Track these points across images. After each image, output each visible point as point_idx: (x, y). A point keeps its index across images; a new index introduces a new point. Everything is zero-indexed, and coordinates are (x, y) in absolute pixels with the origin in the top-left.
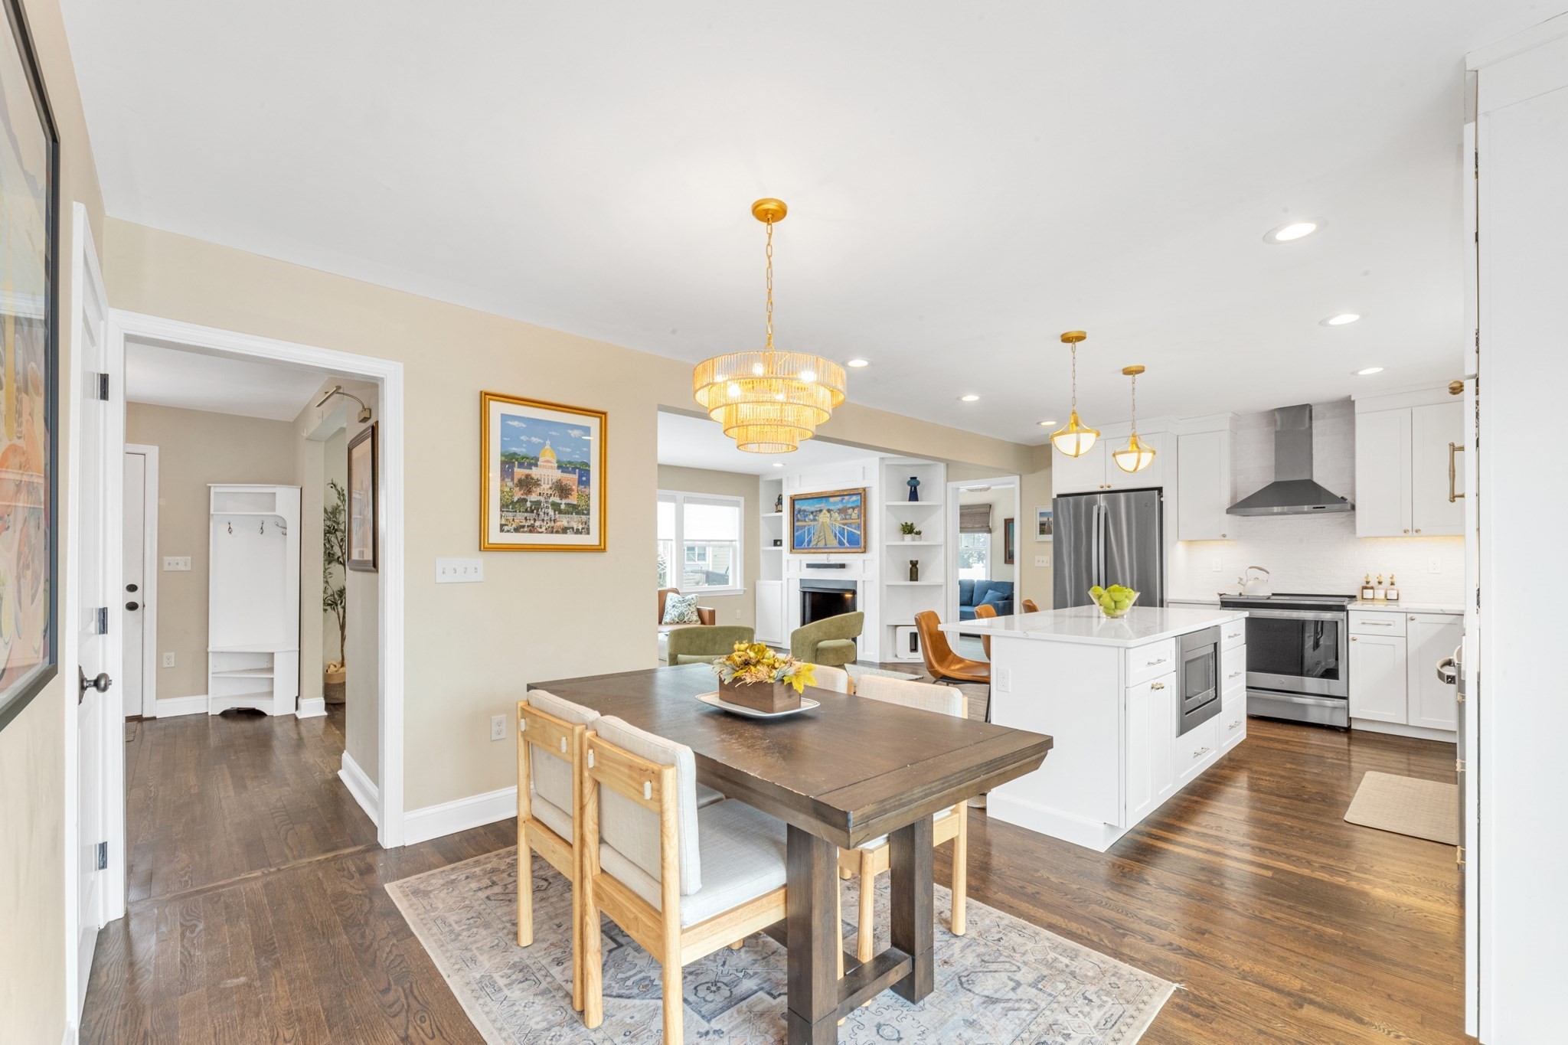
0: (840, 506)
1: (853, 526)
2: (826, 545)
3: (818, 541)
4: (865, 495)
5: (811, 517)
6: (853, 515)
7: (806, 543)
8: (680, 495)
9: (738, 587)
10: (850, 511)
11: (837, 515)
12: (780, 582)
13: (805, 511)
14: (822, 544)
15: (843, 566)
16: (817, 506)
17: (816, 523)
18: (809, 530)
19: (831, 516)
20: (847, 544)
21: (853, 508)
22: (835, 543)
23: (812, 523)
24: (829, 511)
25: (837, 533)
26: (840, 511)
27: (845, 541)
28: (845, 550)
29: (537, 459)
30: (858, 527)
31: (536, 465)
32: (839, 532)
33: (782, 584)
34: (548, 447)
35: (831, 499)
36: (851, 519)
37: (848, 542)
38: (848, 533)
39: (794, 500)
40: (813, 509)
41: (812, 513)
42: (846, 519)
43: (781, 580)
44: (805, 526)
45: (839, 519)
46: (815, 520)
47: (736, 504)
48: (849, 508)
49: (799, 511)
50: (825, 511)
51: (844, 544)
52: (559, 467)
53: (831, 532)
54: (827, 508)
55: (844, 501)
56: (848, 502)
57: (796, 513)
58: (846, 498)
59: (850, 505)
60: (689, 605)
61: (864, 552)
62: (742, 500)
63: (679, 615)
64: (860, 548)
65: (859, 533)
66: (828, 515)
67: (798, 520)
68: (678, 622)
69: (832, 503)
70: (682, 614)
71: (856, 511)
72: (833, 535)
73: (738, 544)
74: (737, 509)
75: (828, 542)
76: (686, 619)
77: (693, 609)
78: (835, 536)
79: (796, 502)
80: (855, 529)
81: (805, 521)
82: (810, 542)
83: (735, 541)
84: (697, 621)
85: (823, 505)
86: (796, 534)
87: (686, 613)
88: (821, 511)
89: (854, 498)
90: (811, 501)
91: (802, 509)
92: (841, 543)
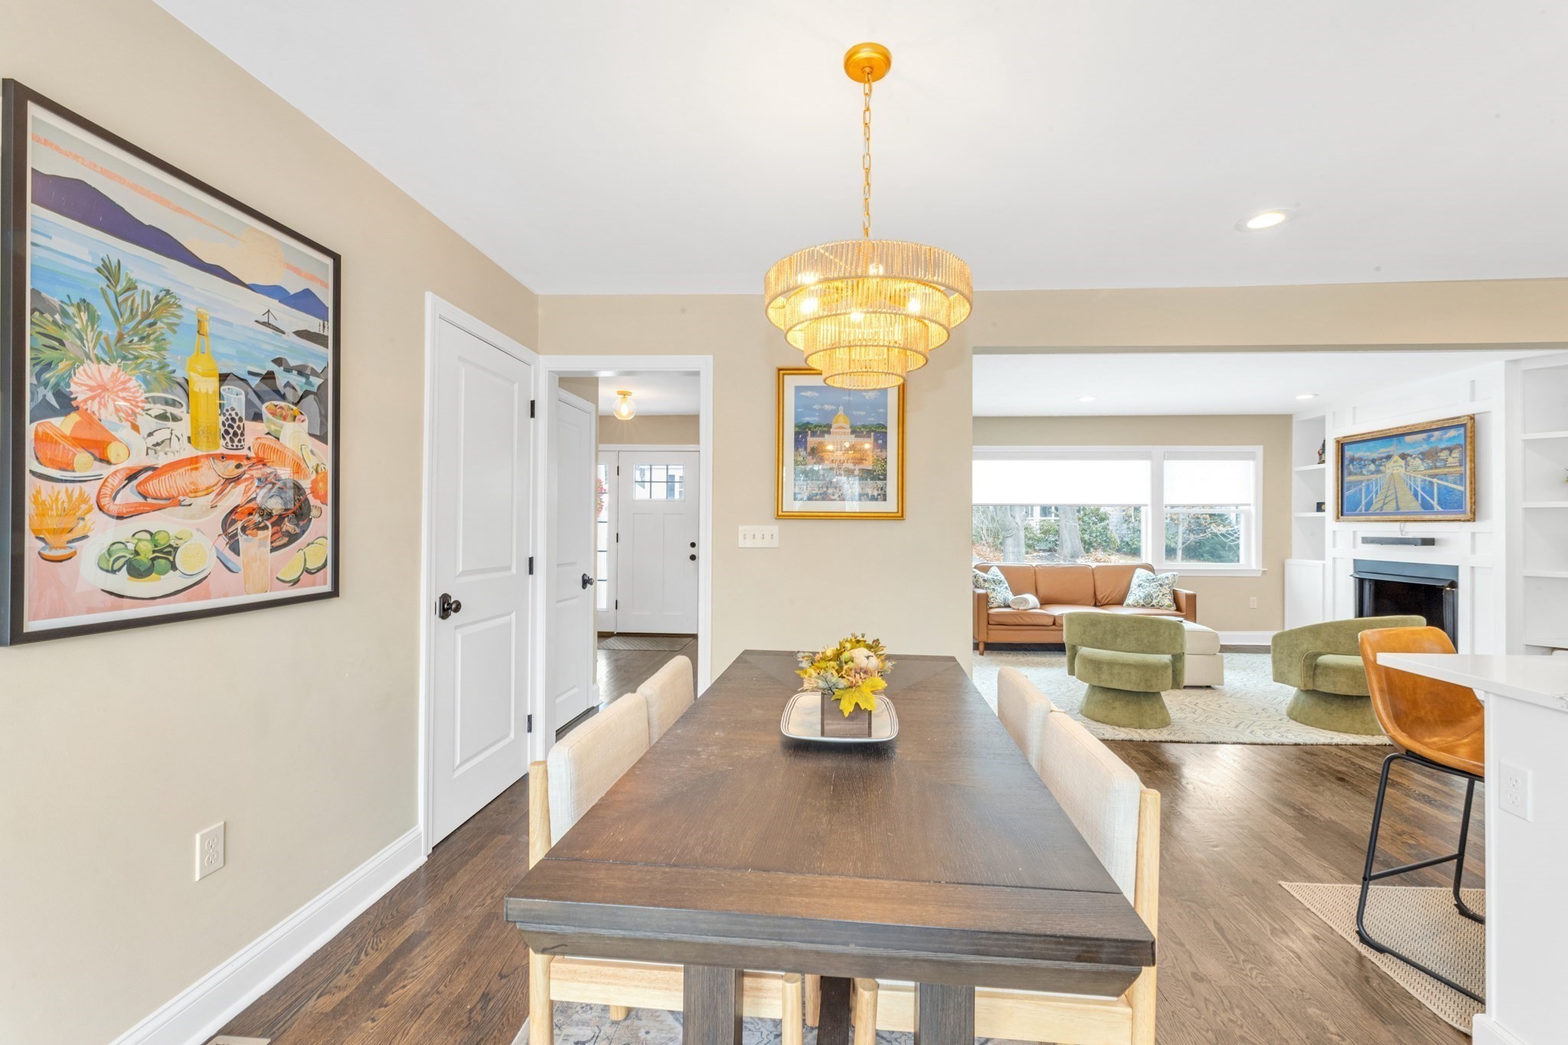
0: (1425, 447)
1: (1450, 478)
2: (1398, 508)
3: (1384, 504)
4: (1473, 426)
5: (1372, 467)
6: (1450, 460)
7: (1362, 507)
8: (1158, 450)
9: (1254, 567)
10: (1444, 455)
11: (1418, 462)
12: (1323, 562)
13: (1361, 459)
14: (1391, 507)
15: (1429, 542)
16: (1381, 450)
17: (1379, 476)
18: (1368, 486)
19: (1407, 464)
20: (1437, 507)
21: (1450, 450)
22: (1416, 506)
23: (1374, 477)
24: (1403, 457)
25: (1419, 489)
26: (1424, 456)
27: (1435, 503)
28: (1433, 517)
29: (829, 426)
30: (1461, 479)
31: (829, 432)
32: (1423, 489)
33: (1324, 565)
34: (841, 412)
35: (1408, 439)
36: (1445, 466)
37: (1440, 503)
38: (1439, 489)
39: (1342, 446)
40: (1375, 456)
41: (1373, 461)
42: (1436, 468)
43: (1324, 559)
44: (1362, 482)
45: (1422, 468)
46: (1378, 471)
47: (1251, 456)
48: (1442, 450)
49: (1352, 460)
50: (1396, 458)
51: (1432, 507)
52: (853, 432)
53: (1407, 488)
54: (1400, 452)
55: (1432, 439)
56: (1441, 440)
57: (1346, 462)
58: (1437, 434)
59: (1443, 446)
60: (1161, 585)
61: (1473, 520)
62: (1259, 450)
63: (1146, 597)
64: (1464, 512)
65: (1461, 488)
66: (1403, 463)
67: (1350, 474)
68: (1143, 606)
69: (1409, 444)
70: (1150, 596)
71: (1456, 454)
72: (1411, 496)
73: (1253, 509)
74: (1252, 463)
75: (1401, 505)
76: (1154, 602)
77: (1166, 590)
78: (1416, 495)
79: (1346, 447)
80: (1455, 483)
81: (1361, 474)
82: (1369, 504)
83: (1249, 505)
84: (1169, 606)
85: (1393, 448)
86: (1346, 494)
87: (1154, 596)
88: (1389, 457)
89: (1452, 433)
90: (1371, 444)
91: (1356, 456)
92: (1426, 506)
